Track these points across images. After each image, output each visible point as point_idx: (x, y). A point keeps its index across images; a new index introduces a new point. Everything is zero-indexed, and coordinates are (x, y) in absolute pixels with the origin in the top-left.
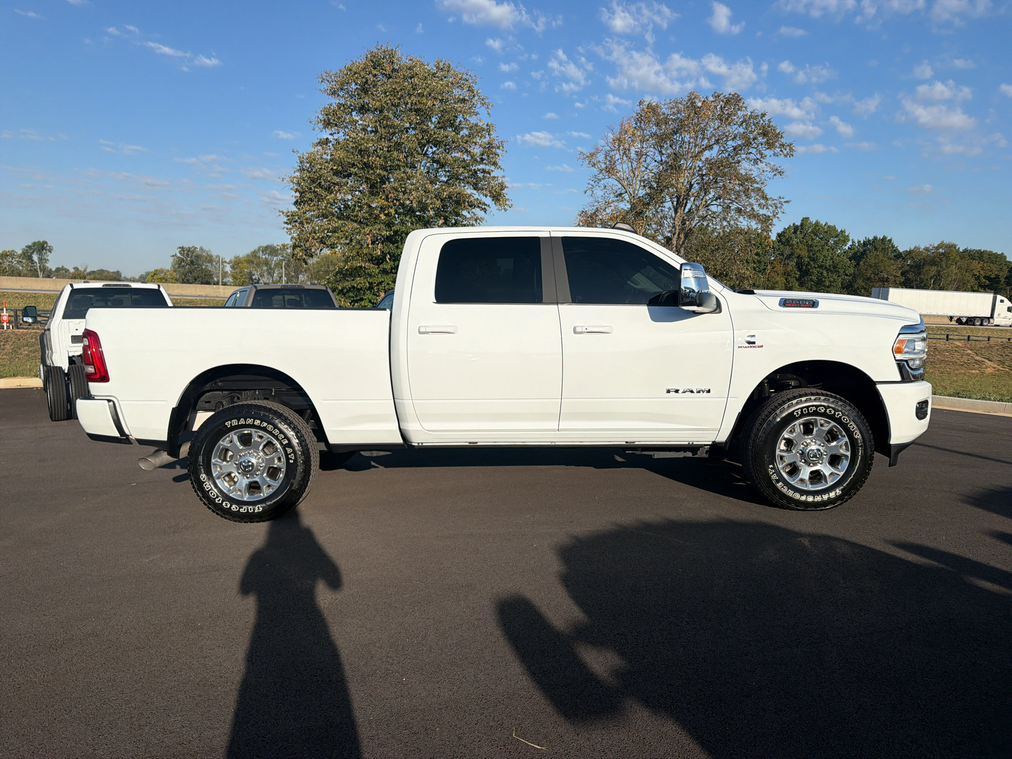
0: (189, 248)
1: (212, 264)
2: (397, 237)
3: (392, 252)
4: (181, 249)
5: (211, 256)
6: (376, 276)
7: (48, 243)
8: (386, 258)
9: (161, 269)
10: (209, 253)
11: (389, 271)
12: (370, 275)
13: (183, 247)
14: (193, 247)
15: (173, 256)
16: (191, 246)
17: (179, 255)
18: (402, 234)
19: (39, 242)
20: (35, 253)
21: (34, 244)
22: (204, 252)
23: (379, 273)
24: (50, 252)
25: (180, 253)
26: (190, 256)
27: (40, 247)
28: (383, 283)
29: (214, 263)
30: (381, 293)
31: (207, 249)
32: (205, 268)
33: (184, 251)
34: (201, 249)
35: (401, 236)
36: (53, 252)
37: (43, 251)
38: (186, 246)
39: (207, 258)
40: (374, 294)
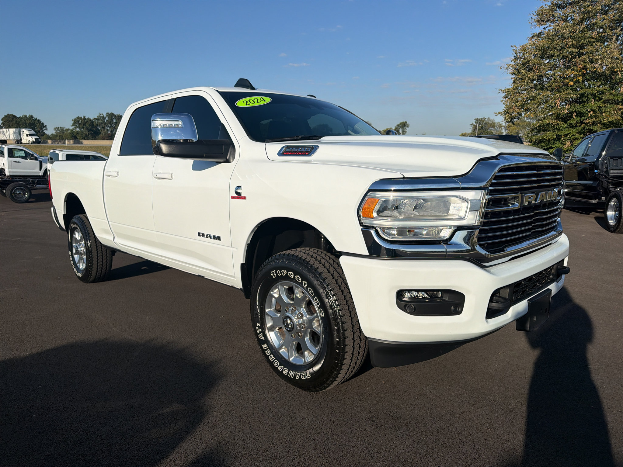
0: (481, 119)
1: (494, 128)
2: (584, 98)
3: (578, 111)
4: (476, 120)
5: (494, 123)
6: (564, 130)
7: (408, 122)
8: (573, 116)
9: (465, 133)
10: (493, 121)
11: (575, 125)
12: (559, 130)
13: (477, 119)
14: (484, 118)
15: (471, 124)
16: (482, 118)
17: (474, 124)
18: (588, 95)
19: (403, 122)
20: (401, 128)
21: (401, 123)
22: (490, 121)
23: (566, 127)
24: (408, 127)
25: (475, 122)
26: (481, 124)
27: (403, 125)
28: (569, 135)
29: (496, 127)
30: (567, 142)
31: (492, 119)
32: (490, 131)
33: (478, 121)
34: (489, 119)
35: (587, 97)
36: (409, 127)
37: (404, 127)
38: (479, 118)
39: (491, 124)
40: (562, 144)
